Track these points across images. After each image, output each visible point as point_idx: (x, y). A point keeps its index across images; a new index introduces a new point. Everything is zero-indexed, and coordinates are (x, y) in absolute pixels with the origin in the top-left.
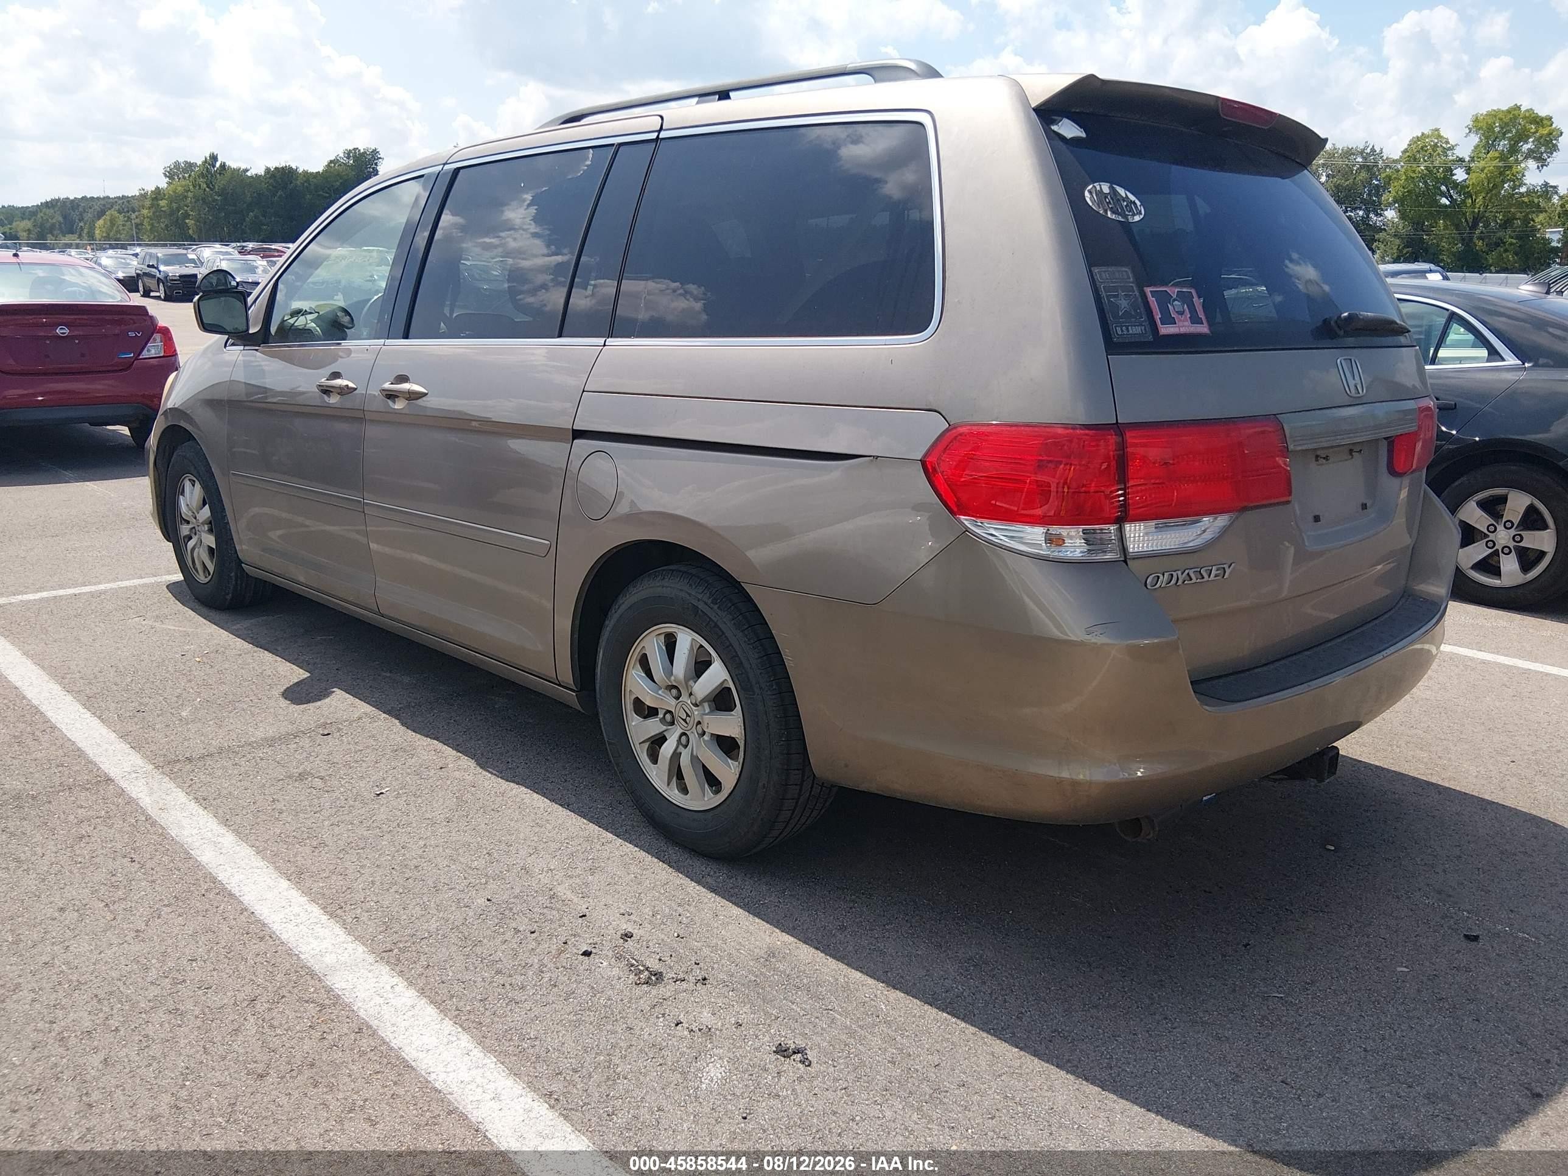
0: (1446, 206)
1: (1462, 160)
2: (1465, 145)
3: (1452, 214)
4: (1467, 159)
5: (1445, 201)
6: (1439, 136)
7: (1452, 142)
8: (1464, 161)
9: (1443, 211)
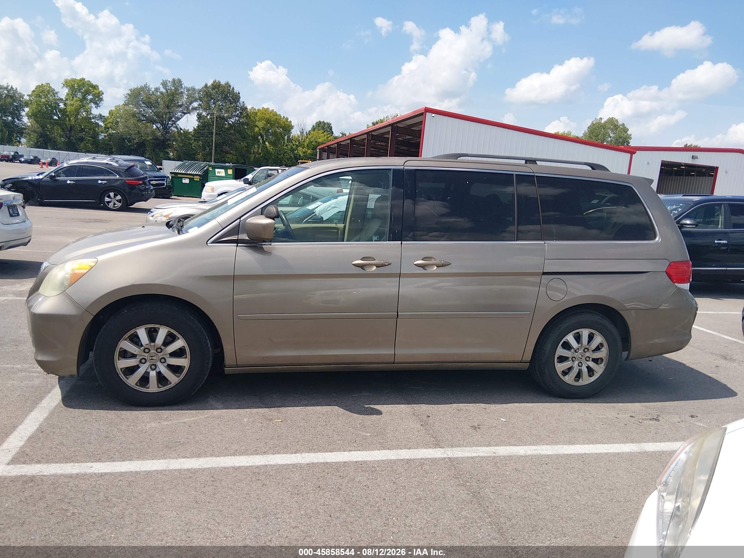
0: (56, 119)
1: (62, 99)
2: (63, 93)
3: (59, 123)
4: (64, 99)
5: (55, 117)
6: (50, 87)
7: (56, 90)
8: (63, 100)
9: (56, 122)
